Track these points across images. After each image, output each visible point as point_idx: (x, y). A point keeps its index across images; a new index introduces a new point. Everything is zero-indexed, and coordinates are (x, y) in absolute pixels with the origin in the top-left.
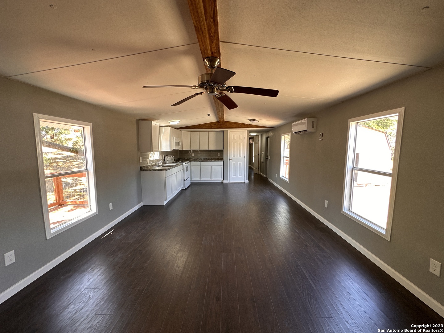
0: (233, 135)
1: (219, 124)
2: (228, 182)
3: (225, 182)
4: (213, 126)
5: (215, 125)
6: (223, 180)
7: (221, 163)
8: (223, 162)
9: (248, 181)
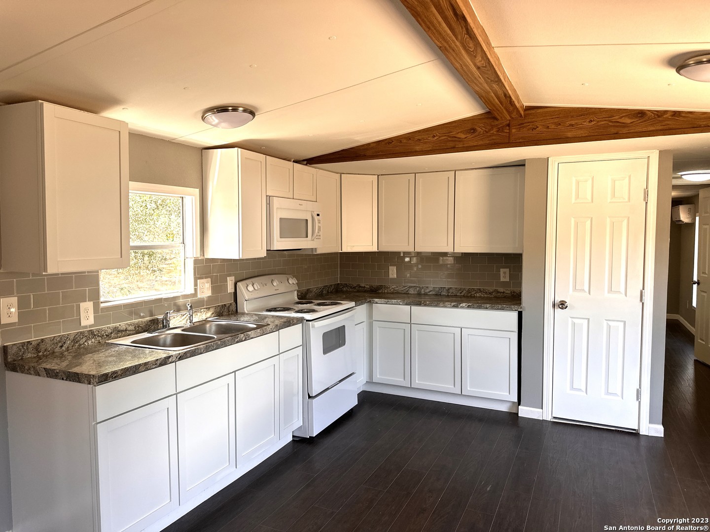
0: (578, 183)
1: (492, 127)
2: (544, 414)
3: (525, 412)
4: (460, 140)
5: (473, 130)
6: (519, 403)
7: (509, 318)
8: (520, 315)
9: (657, 430)
